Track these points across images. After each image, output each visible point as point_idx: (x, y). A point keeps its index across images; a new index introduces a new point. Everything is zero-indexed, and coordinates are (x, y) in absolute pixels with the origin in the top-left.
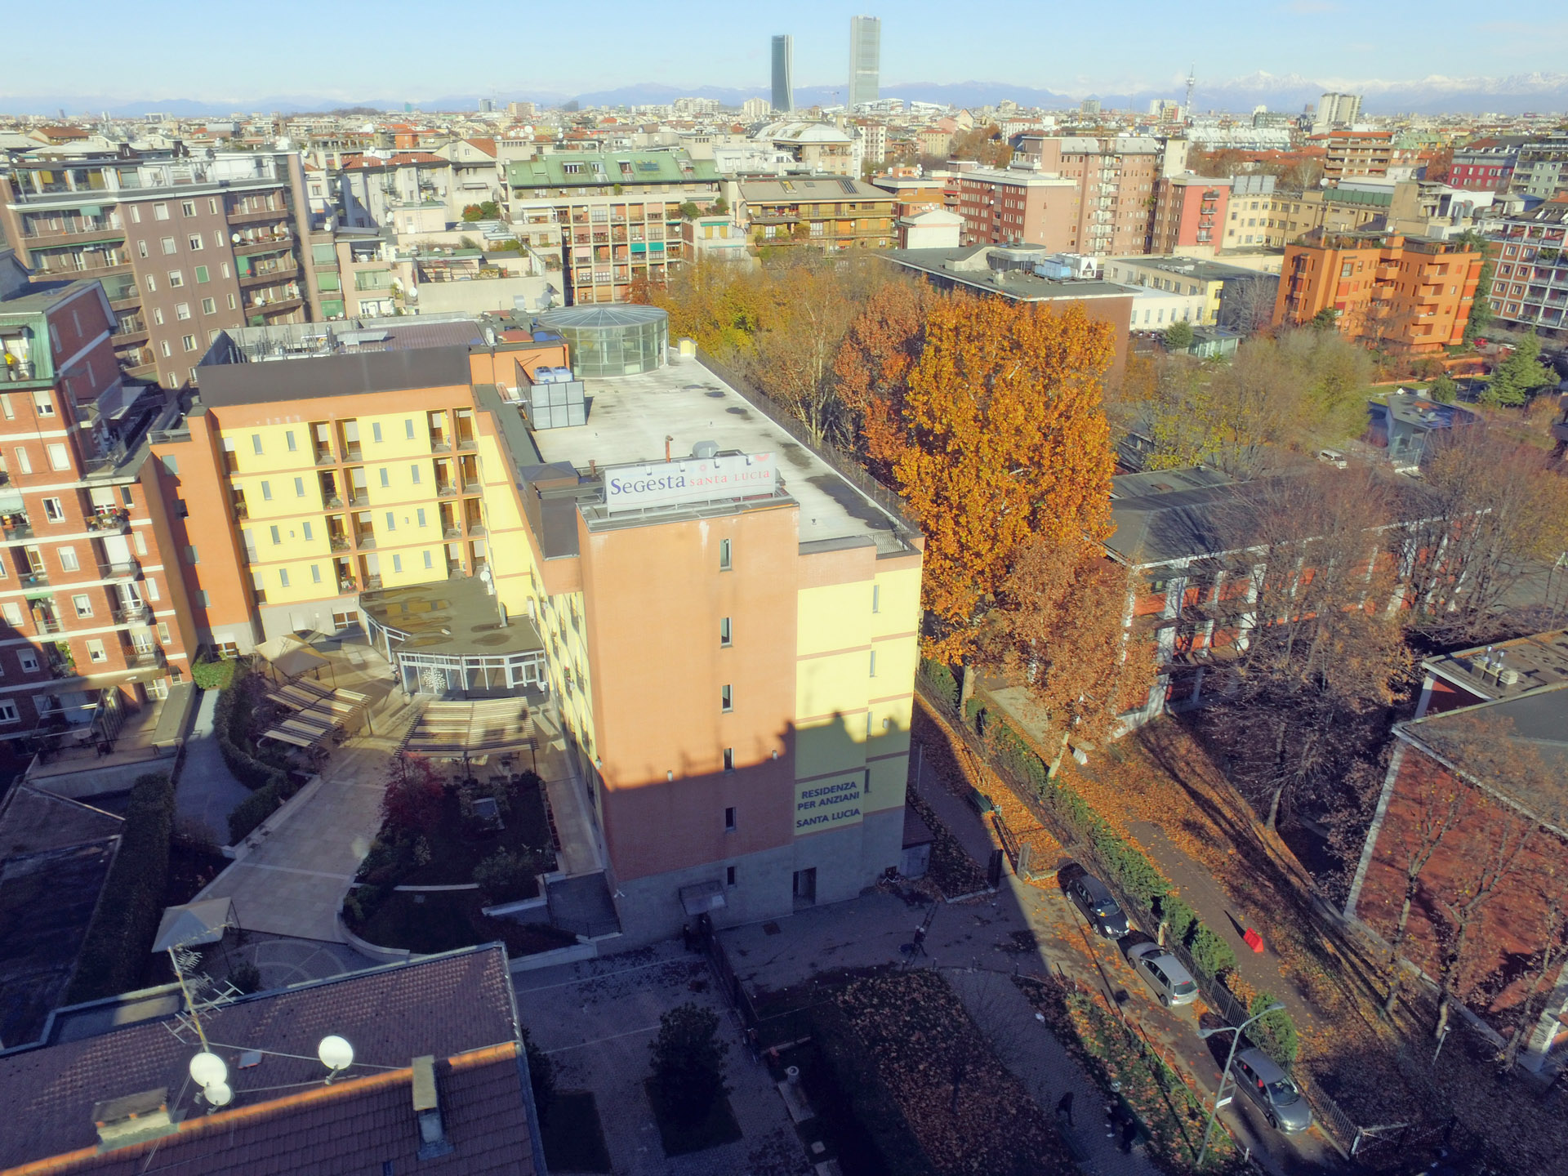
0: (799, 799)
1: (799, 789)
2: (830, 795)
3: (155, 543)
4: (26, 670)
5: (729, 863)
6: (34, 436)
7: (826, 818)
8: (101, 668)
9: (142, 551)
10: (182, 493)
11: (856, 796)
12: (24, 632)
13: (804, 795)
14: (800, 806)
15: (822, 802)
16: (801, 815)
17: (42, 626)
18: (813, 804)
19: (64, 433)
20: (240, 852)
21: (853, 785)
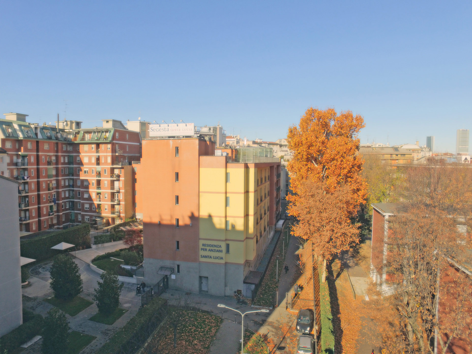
0: (201, 246)
1: (201, 242)
2: (212, 248)
3: (124, 184)
4: (93, 210)
5: (178, 263)
6: (106, 154)
7: (211, 257)
8: (106, 213)
9: (121, 186)
10: (136, 177)
11: (221, 251)
12: (93, 200)
13: (203, 245)
14: (202, 249)
15: (209, 250)
16: (202, 253)
17: (98, 200)
18: (206, 250)
19: (111, 154)
20: (94, 246)
21: (220, 246)
